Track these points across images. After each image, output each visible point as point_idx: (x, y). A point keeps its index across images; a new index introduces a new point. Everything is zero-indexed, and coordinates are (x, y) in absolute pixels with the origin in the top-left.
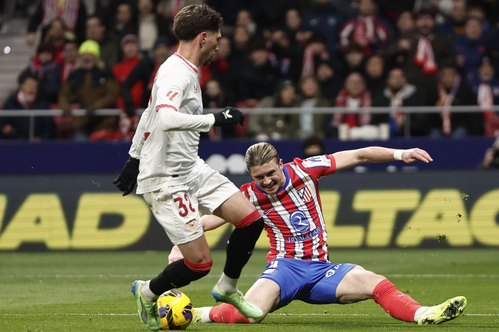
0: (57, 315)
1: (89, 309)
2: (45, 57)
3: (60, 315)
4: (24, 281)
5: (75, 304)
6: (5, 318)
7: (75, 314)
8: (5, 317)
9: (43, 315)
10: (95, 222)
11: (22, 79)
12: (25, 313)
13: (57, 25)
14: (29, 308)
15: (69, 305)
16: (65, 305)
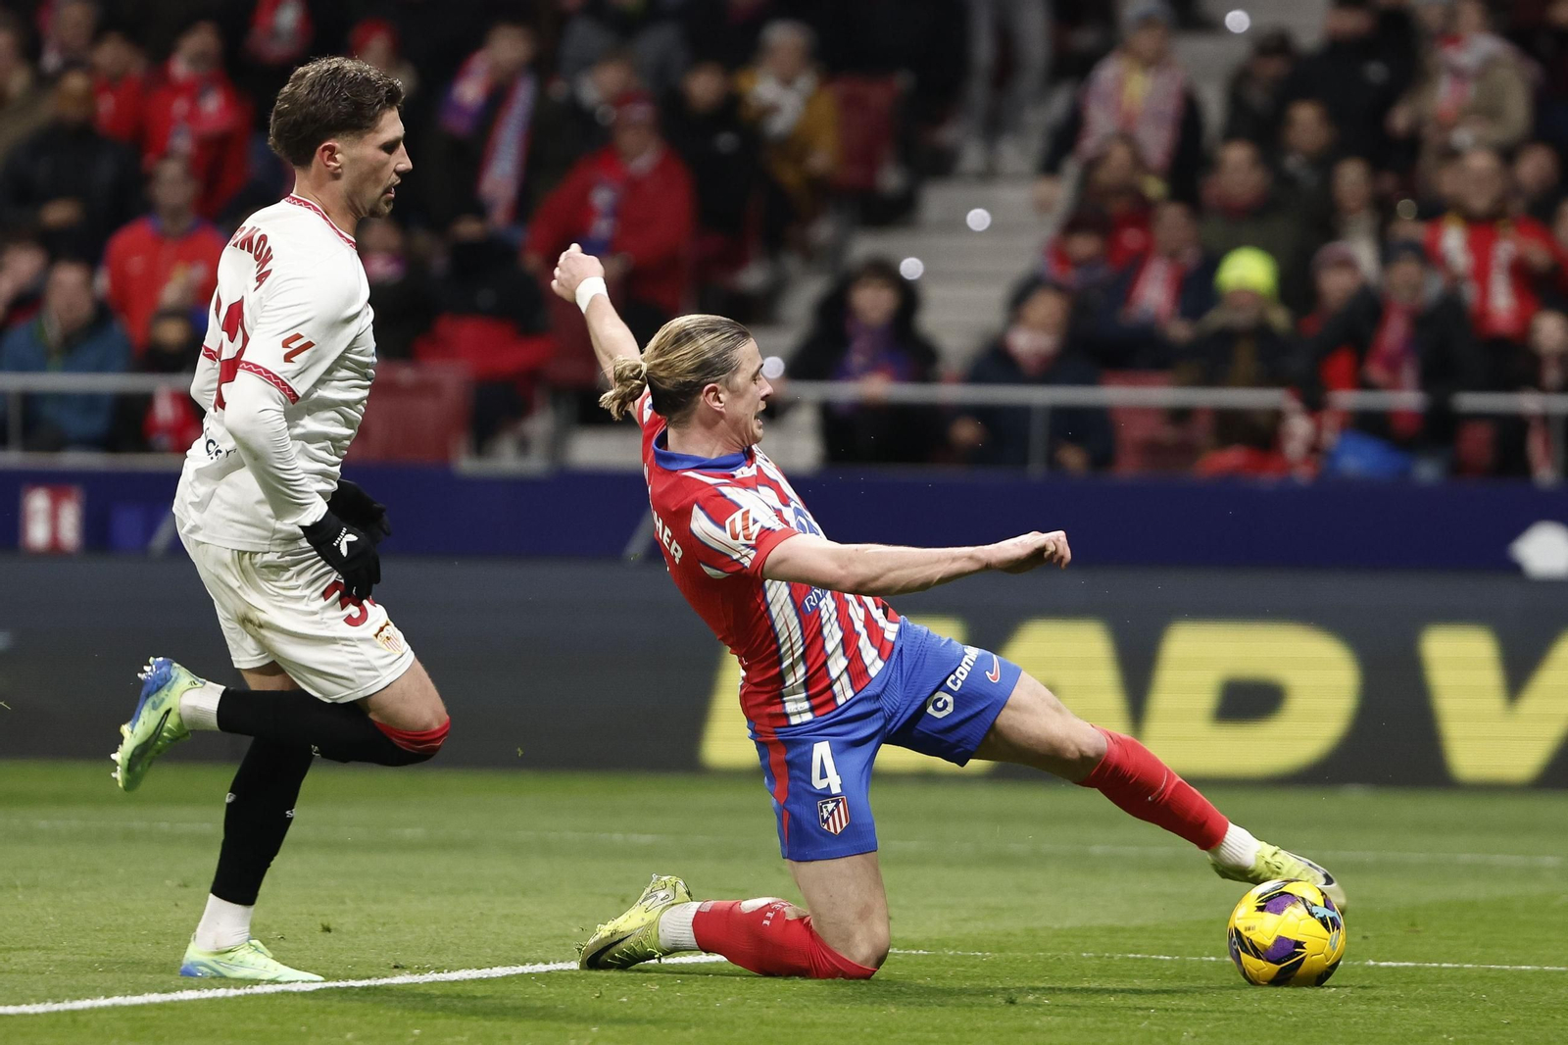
0: (1090, 958)
1: (1178, 943)
2: (1084, 246)
3: (1099, 958)
4: (1001, 860)
5: (1141, 929)
6: (946, 961)
7: (1139, 956)
8: (946, 958)
9: (1051, 957)
10: (1206, 700)
11: (1020, 298)
12: (1001, 950)
13: (1119, 155)
14: (1015, 935)
15: (1123, 930)
16: (1112, 931)
